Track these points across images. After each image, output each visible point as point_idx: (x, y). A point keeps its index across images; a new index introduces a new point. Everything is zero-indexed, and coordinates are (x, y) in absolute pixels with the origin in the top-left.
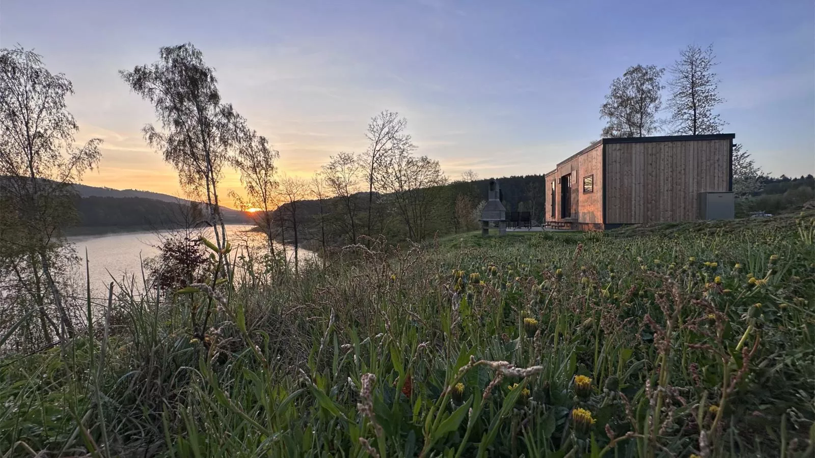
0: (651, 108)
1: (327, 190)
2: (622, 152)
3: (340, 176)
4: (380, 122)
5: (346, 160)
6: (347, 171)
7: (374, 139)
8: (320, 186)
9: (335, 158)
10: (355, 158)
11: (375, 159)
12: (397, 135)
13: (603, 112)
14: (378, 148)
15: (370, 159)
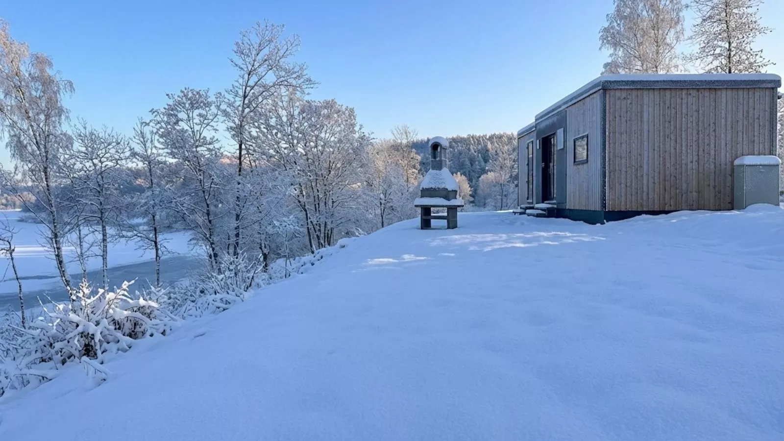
0: (670, 37)
1: (161, 151)
2: (629, 101)
3: (186, 127)
4: (255, 41)
5: (196, 101)
6: (197, 120)
7: (244, 67)
8: (148, 144)
9: (176, 97)
10: (212, 99)
11: (246, 101)
12: (285, 62)
13: (604, 39)
14: (251, 83)
15: (239, 102)
